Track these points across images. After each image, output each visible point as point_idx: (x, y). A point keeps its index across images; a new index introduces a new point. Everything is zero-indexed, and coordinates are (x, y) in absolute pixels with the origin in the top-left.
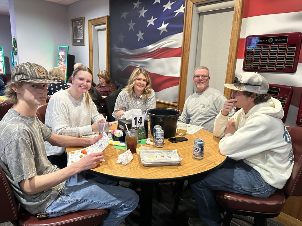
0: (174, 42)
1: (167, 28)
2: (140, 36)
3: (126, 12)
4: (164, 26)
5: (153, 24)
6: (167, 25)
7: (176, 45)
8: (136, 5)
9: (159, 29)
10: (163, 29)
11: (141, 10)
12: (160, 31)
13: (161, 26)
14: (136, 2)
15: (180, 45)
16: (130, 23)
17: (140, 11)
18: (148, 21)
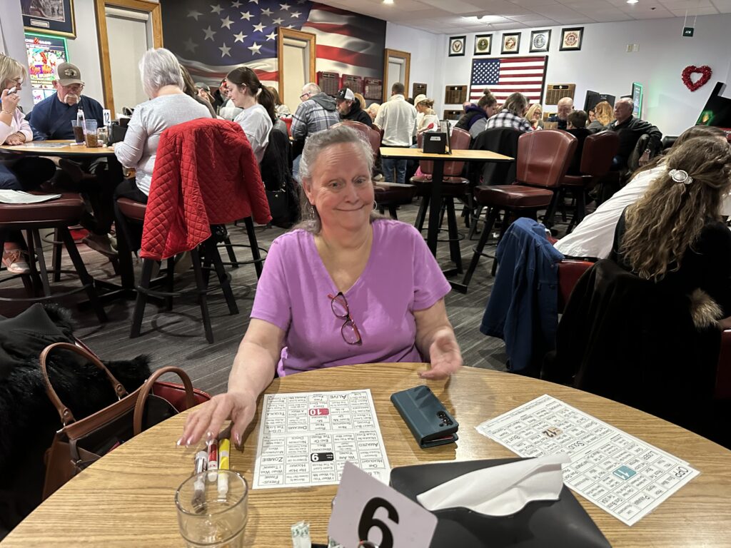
0: (268, 66)
1: (260, 50)
2: (225, 50)
3: (199, 12)
4: (256, 48)
5: (242, 41)
6: (259, 47)
7: (269, 69)
8: (216, 9)
9: (250, 48)
10: (255, 50)
11: (225, 18)
12: (251, 51)
13: (252, 46)
14: (216, 5)
15: (274, 71)
16: (207, 29)
17: (222, 20)
18: (236, 36)
